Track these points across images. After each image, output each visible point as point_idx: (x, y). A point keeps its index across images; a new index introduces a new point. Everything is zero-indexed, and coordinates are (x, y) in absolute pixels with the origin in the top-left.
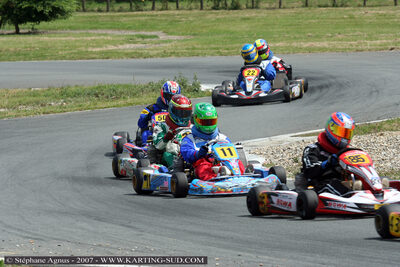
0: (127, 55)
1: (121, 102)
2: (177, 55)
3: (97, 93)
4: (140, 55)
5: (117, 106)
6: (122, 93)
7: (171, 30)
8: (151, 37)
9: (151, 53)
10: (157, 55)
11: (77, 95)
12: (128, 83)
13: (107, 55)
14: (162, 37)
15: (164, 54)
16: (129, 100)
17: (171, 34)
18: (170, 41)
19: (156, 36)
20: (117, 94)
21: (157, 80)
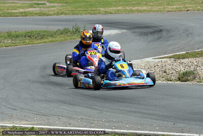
0: (36, 14)
1: (46, 40)
2: (65, 14)
3: (30, 35)
4: (44, 14)
5: (45, 42)
6: (44, 35)
8: (42, 4)
9: (50, 13)
10: (54, 14)
11: (17, 36)
12: (45, 30)
13: (25, 14)
14: (48, 4)
15: (58, 14)
16: (50, 39)
17: (52, 2)
19: (44, 4)
20: (41, 36)
21: (62, 28)
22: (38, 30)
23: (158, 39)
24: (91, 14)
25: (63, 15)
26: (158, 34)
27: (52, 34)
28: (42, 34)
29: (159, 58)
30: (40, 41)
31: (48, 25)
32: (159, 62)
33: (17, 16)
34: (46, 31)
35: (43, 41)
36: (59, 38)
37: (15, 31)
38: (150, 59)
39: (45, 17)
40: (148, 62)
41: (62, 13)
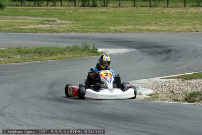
0: (46, 30)
1: (55, 57)
2: (75, 31)
3: (39, 52)
4: (54, 31)
5: (54, 59)
6: (53, 52)
7: (62, 18)
8: (53, 21)
9: (60, 30)
10: (64, 31)
11: (26, 52)
12: (55, 46)
13: (36, 31)
14: (58, 21)
15: (68, 31)
16: (59, 56)
17: (63, 20)
18: (65, 24)
19: (55, 21)
20: (50, 52)
21: (71, 45)
22: (48, 46)
23: (166, 58)
24: (101, 32)
25: (73, 33)
26: (167, 54)
27: (61, 52)
28: (51, 50)
29: (167, 78)
30: (49, 58)
31: (57, 42)
32: (167, 82)
33: (28, 32)
34: (55, 48)
35: (53, 58)
36: (67, 55)
37: (25, 48)
38: (158, 79)
39: (55, 34)
40: (155, 82)
41: (72, 31)
